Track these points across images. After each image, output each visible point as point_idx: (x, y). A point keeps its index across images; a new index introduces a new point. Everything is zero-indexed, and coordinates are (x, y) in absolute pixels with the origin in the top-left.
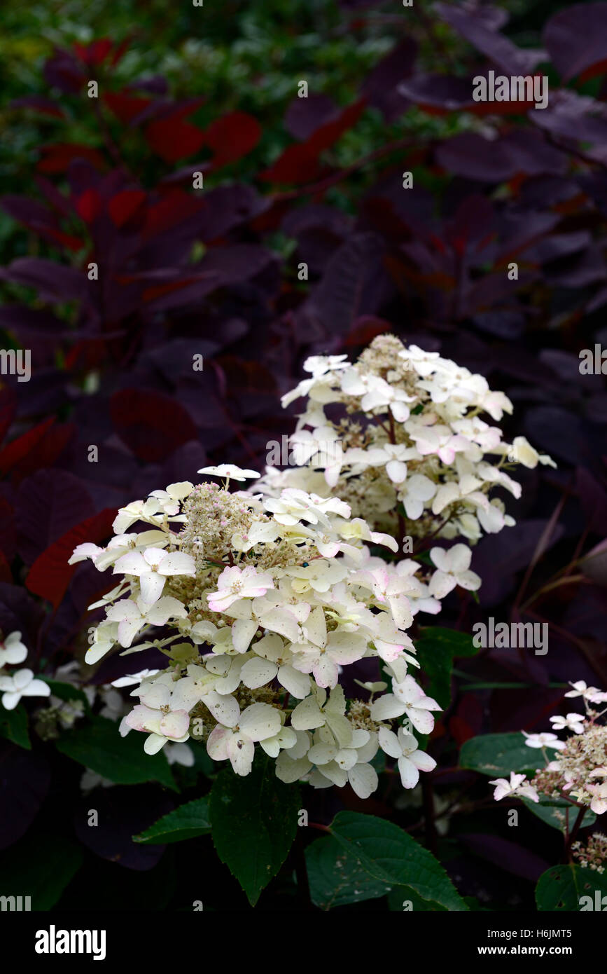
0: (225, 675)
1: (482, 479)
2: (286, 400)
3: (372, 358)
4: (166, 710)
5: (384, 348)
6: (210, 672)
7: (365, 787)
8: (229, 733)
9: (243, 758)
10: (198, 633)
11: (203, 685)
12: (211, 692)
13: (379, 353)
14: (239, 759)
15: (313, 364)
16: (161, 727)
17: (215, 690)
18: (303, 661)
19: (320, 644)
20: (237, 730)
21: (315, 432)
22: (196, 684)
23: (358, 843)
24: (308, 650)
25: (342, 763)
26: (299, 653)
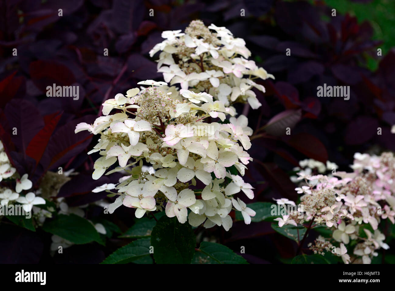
0: (166, 178)
1: (249, 85)
2: (152, 53)
3: (192, 31)
4: (140, 197)
5: (197, 26)
6: (158, 178)
7: (227, 225)
8: (173, 204)
9: (181, 215)
10: (153, 159)
11: (156, 183)
12: (162, 186)
13: (195, 29)
14: (180, 216)
15: (166, 34)
16: (141, 205)
17: (164, 185)
18: (208, 167)
19: (214, 158)
20: (176, 202)
21: (170, 67)
22: (153, 184)
23: (213, 255)
24: (209, 162)
25: (221, 215)
26: (206, 163)
